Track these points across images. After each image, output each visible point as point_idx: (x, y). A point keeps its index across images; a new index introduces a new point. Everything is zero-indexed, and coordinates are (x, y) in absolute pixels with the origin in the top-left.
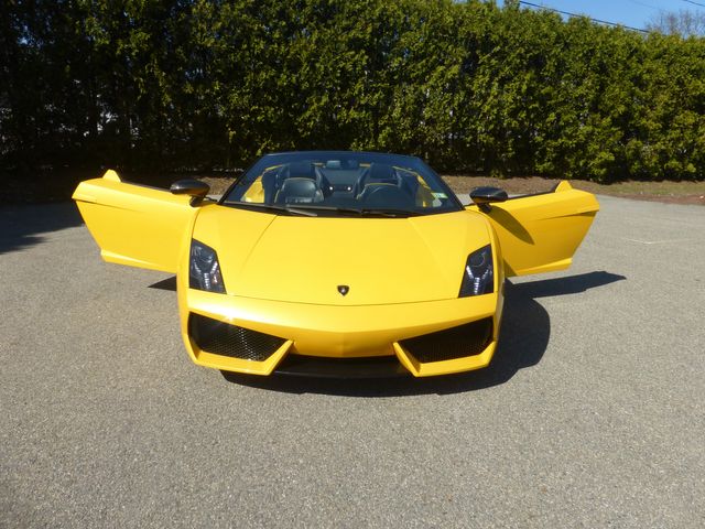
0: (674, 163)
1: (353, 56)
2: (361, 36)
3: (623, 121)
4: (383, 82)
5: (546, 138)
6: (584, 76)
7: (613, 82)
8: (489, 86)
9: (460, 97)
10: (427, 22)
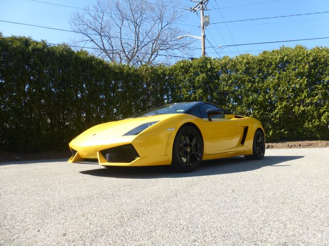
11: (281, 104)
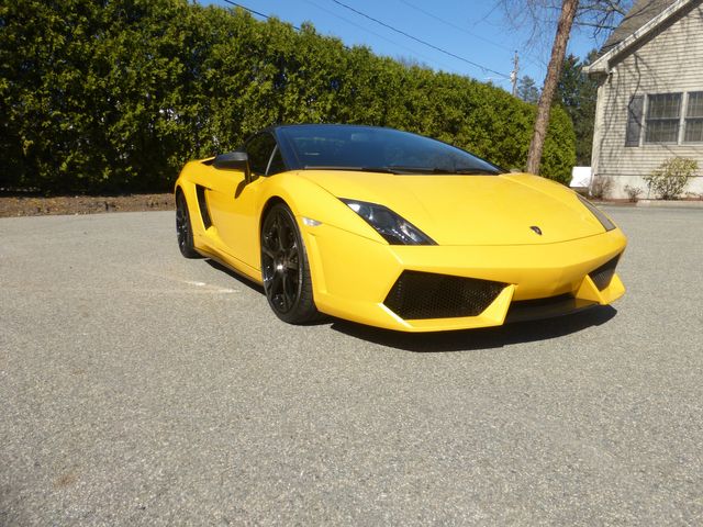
1: (166, 63)
4: (199, 93)
7: (392, 106)
8: (299, 103)
9: (274, 113)
10: (236, 37)
11: (134, 108)
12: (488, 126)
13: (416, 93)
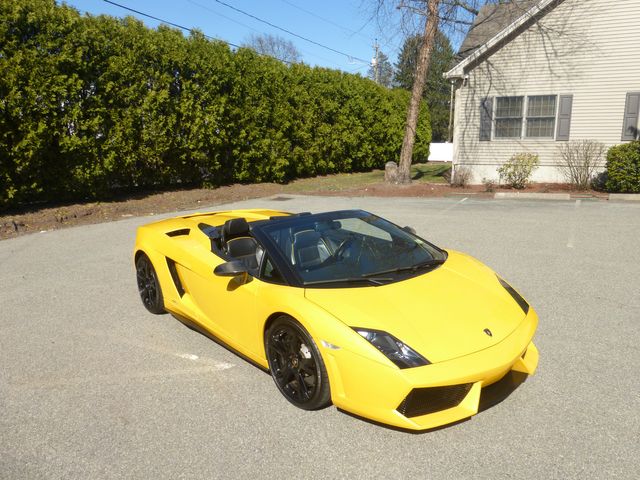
0: (322, 163)
1: (66, 80)
2: (72, 61)
3: (289, 133)
4: (100, 107)
5: (241, 151)
6: (259, 99)
7: (278, 102)
8: (194, 108)
9: (172, 119)
11: (36, 127)
12: (360, 115)
13: (297, 89)
